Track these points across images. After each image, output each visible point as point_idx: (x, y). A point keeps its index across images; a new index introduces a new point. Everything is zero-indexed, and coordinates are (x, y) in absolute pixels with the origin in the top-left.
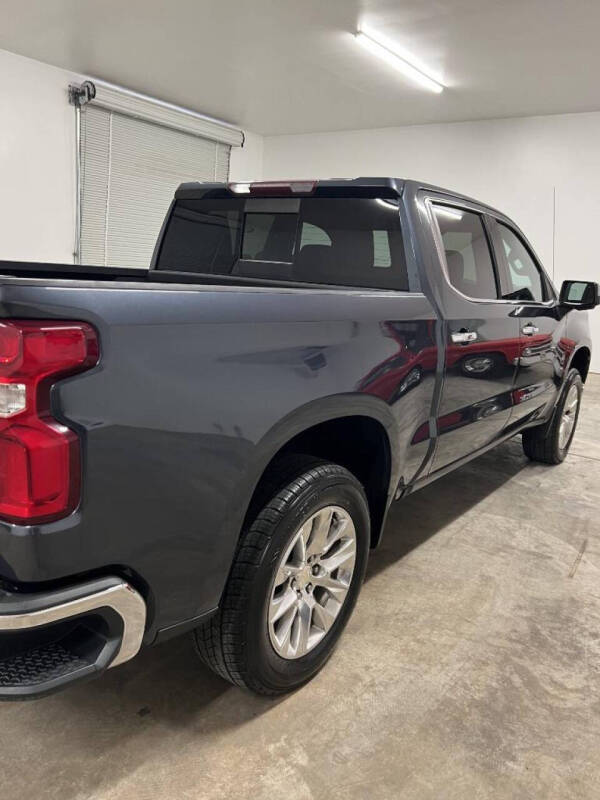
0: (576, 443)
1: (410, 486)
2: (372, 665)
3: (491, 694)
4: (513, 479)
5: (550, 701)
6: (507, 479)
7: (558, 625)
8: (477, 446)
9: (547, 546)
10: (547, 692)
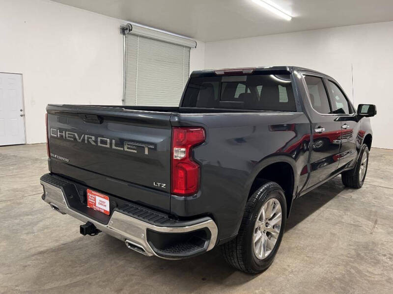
0: (367, 179)
1: (299, 194)
2: (291, 265)
3: (343, 276)
4: (339, 195)
5: (368, 278)
6: (336, 195)
7: (368, 252)
8: (321, 180)
9: (359, 222)
10: (366, 275)
